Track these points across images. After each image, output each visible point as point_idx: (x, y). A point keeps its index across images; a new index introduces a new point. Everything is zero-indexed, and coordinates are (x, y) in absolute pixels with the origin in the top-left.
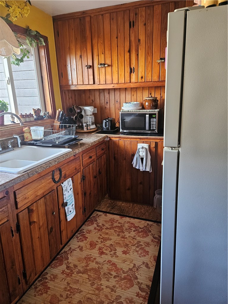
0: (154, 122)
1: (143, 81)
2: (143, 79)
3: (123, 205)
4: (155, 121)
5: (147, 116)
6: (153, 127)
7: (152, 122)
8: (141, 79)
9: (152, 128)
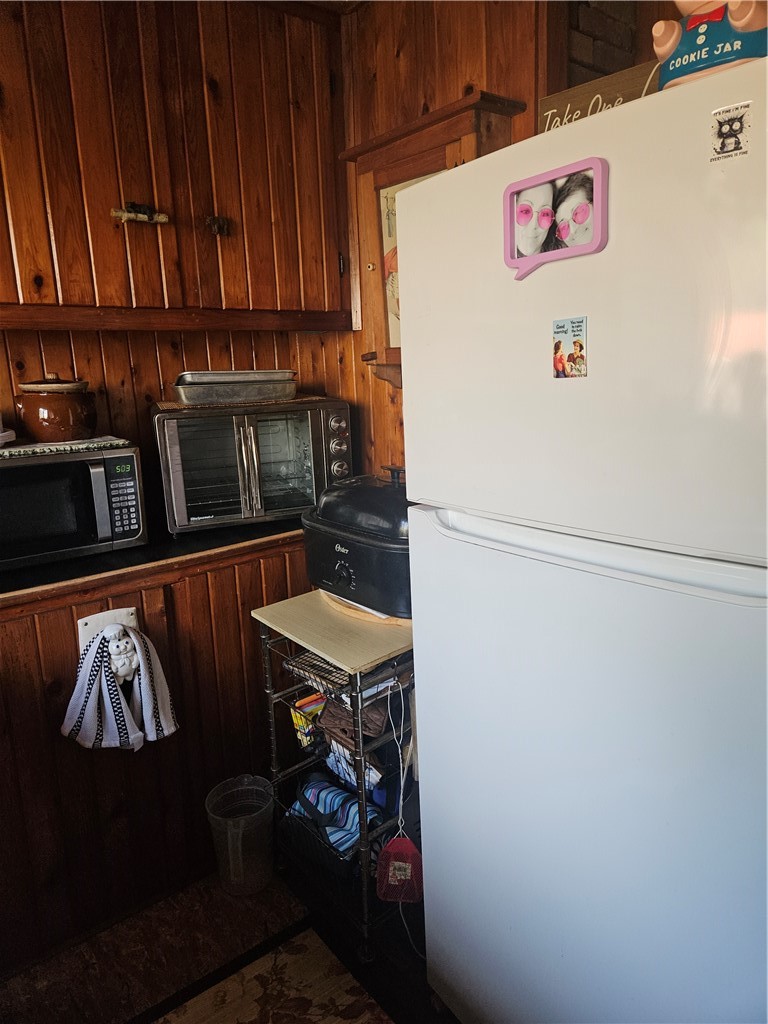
0: (127, 495)
1: (46, 301)
2: (45, 291)
3: (41, 985)
4: (133, 490)
5: (97, 472)
6: (126, 522)
7: (119, 495)
8: (33, 288)
9: (122, 525)
